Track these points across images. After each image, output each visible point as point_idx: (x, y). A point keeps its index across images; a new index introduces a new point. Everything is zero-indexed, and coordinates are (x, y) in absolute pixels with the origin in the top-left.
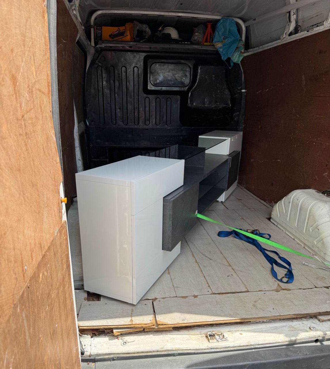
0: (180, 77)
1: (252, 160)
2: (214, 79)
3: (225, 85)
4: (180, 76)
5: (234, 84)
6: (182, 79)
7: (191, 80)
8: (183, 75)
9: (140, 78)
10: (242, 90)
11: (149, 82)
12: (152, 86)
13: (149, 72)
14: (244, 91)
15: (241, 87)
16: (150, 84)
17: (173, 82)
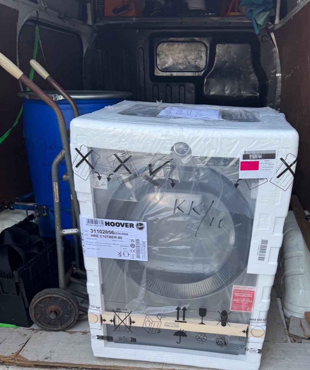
2: (235, 60)
4: (194, 57)
5: (266, 66)
7: (208, 62)
8: (198, 57)
10: (276, 75)
11: (156, 67)
12: (160, 71)
13: (155, 54)
14: (279, 75)
15: (275, 70)
16: (157, 68)
17: (184, 66)
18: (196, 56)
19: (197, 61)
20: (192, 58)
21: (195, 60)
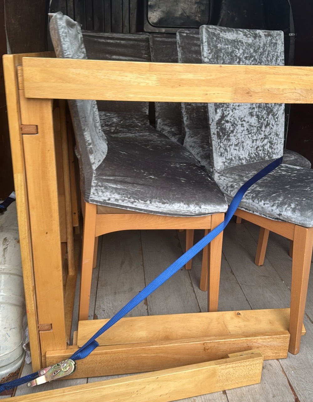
0: (193, 13)
1: (305, 141)
2: (246, 16)
3: (263, 26)
4: (194, 11)
5: (278, 24)
6: (196, 16)
7: (210, 18)
8: (199, 10)
9: (132, 14)
10: (289, 34)
11: (145, 21)
12: (151, 26)
13: (145, 5)
14: (292, 35)
15: (287, 29)
16: (147, 23)
17: (182, 21)
18: (196, 10)
19: (197, 15)
20: (192, 12)
21: (195, 14)
